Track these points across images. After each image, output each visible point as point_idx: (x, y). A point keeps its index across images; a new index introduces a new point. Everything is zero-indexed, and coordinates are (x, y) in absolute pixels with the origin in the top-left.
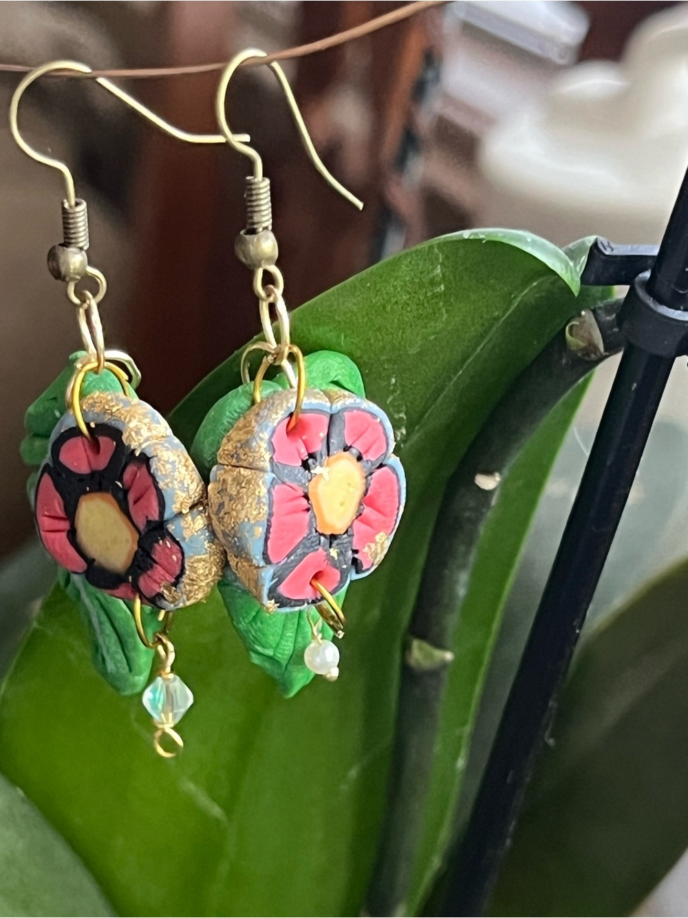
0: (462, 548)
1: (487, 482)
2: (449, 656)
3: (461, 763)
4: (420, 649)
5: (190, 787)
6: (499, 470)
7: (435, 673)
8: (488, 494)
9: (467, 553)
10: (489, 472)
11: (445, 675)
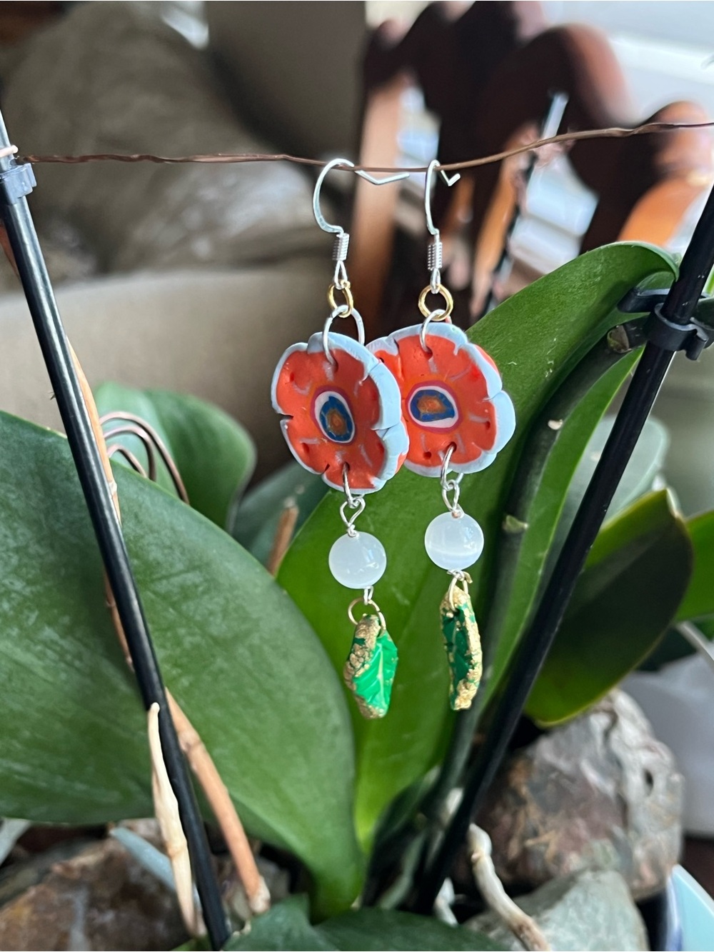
0: (538, 463)
1: (555, 425)
2: (526, 526)
3: (540, 572)
4: (511, 521)
5: (394, 589)
6: (563, 418)
7: (519, 535)
8: (555, 432)
9: (541, 466)
10: (556, 419)
11: (524, 536)
